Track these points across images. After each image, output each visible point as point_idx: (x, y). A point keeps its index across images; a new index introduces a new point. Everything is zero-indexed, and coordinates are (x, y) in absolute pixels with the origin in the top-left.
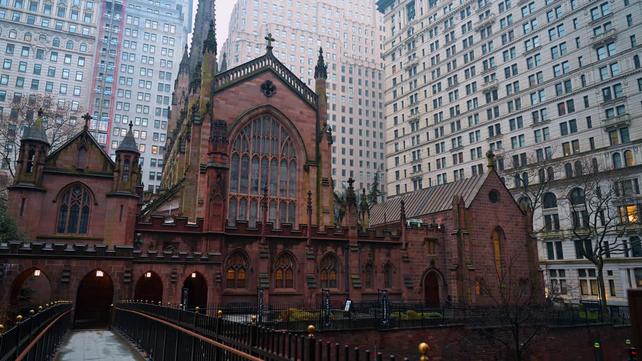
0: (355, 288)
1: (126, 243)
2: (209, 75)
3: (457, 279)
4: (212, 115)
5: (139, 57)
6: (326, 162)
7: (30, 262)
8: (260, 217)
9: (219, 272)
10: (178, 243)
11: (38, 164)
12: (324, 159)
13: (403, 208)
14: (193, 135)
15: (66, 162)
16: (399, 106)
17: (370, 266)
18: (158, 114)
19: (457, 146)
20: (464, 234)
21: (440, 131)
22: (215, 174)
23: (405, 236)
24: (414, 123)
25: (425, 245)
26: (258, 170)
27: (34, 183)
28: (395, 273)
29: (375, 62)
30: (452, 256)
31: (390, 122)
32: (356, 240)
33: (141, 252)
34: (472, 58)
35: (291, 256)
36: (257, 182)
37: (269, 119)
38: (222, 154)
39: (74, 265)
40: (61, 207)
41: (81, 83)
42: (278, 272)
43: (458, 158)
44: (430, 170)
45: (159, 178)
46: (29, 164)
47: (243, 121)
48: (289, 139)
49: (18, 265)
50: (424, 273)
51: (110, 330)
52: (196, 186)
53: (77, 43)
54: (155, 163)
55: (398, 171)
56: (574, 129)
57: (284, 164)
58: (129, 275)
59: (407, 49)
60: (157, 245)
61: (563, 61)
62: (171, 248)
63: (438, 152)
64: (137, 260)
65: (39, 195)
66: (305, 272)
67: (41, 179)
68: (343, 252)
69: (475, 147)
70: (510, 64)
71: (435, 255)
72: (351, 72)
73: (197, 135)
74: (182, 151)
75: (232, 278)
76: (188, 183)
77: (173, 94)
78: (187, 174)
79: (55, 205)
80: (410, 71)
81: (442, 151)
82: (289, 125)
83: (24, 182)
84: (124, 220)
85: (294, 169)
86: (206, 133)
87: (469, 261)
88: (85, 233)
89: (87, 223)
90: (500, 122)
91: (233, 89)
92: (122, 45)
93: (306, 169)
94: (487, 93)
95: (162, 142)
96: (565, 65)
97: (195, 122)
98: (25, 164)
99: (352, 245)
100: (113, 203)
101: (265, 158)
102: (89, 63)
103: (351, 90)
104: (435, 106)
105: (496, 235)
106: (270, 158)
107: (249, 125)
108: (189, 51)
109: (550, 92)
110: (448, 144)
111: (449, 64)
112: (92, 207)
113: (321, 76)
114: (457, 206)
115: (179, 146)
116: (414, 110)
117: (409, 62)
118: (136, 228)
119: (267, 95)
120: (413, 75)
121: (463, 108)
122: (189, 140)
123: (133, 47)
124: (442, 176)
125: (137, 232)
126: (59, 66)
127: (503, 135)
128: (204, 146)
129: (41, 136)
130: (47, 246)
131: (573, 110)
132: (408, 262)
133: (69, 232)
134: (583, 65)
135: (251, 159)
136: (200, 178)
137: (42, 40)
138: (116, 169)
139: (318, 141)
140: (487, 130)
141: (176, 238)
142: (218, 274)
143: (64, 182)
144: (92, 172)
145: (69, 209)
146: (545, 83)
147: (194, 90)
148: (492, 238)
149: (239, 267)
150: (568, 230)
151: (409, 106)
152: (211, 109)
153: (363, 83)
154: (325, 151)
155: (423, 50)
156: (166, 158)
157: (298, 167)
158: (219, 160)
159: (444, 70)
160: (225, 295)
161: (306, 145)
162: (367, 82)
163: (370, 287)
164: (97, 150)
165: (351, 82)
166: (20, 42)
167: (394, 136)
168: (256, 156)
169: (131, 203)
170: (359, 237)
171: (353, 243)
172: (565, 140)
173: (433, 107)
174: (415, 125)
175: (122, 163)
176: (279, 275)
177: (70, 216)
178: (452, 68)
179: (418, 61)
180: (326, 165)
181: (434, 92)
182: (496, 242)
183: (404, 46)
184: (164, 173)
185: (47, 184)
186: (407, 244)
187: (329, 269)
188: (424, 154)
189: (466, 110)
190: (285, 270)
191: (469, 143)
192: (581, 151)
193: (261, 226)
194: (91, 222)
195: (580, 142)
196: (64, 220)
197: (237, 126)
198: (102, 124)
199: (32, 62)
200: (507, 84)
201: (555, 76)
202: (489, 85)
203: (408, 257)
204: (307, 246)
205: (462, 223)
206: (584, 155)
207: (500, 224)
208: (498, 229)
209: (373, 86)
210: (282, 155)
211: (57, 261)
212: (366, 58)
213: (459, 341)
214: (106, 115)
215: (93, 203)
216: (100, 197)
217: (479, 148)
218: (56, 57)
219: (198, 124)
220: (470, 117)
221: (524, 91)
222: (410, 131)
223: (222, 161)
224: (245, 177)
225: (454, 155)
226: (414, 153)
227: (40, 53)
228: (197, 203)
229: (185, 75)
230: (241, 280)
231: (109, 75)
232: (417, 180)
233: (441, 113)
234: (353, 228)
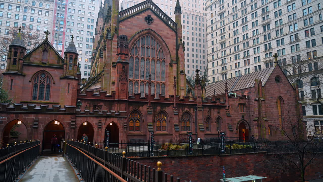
0: (201, 131)
1: (72, 105)
2: (116, 11)
3: (258, 126)
4: (118, 34)
5: (77, 11)
6: (182, 61)
7: (14, 115)
8: (147, 91)
9: (125, 122)
10: (101, 106)
11: (20, 59)
12: (180, 59)
13: (226, 86)
14: (108, 46)
15: (36, 58)
16: (214, 35)
17: (209, 119)
18: (88, 41)
19: (246, 55)
20: (262, 100)
21: (237, 48)
22: (121, 66)
23: (228, 102)
24: (223, 44)
25: (239, 107)
26: (144, 66)
27: (18, 70)
28: (222, 122)
29: (201, 12)
30: (254, 113)
31: (210, 43)
32: (201, 104)
33: (81, 110)
34: (256, 7)
35: (165, 114)
36: (144, 72)
37: (150, 36)
38: (125, 55)
39: (41, 117)
40: (34, 85)
41: (47, 25)
42: (158, 122)
43: (247, 62)
44: (231, 69)
45: (89, 75)
46: (15, 60)
47: (135, 38)
48: (161, 48)
49: (6, 117)
50: (239, 122)
51: (63, 156)
52: (110, 74)
53: (45, 4)
54: (87, 67)
55: (214, 70)
56: (314, 44)
57: (158, 63)
58: (74, 123)
59: (219, 4)
60: (90, 107)
61: (308, 7)
62: (97, 108)
63: (236, 59)
64: (78, 115)
65: (21, 78)
66: (173, 122)
67: (22, 69)
68: (194, 111)
69: (257, 56)
70: (277, 10)
71: (244, 113)
72: (188, 18)
73: (110, 46)
74: (101, 56)
75: (132, 125)
76: (106, 73)
77: (95, 29)
78: (105, 67)
79: (31, 84)
80: (221, 15)
81: (238, 59)
82: (161, 40)
83: (11, 70)
84: (70, 92)
85: (164, 65)
86: (115, 44)
87: (264, 116)
88: (49, 100)
89: (49, 94)
90: (271, 42)
91: (129, 20)
92: (68, 5)
93: (171, 65)
94: (264, 27)
95: (90, 56)
96: (310, 9)
97: (109, 38)
98: (12, 60)
99: (198, 107)
100: (64, 82)
101: (148, 59)
102: (51, 14)
103: (188, 27)
104: (235, 35)
105: (279, 102)
106: (151, 59)
107: (139, 40)
108: (103, 6)
109: (300, 24)
110: (242, 55)
111: (242, 11)
112: (52, 85)
113: (178, 13)
114: (257, 85)
115: (100, 54)
116: (223, 37)
117: (220, 11)
118: (77, 97)
119: (148, 23)
120: (222, 18)
121: (250, 35)
122: (105, 50)
123: (74, 5)
124: (238, 72)
125: (78, 99)
126: (36, 16)
127: (273, 49)
128: (114, 52)
129: (21, 43)
130: (24, 106)
131: (314, 34)
132: (230, 116)
133: (39, 99)
134: (320, 9)
135: (140, 59)
136: (112, 70)
137: (26, 2)
138: (65, 63)
139: (177, 49)
140: (264, 47)
141: (101, 103)
142: (125, 123)
143: (36, 70)
144: (51, 65)
145: (39, 86)
146: (298, 19)
147: (107, 23)
148: (277, 103)
149: (136, 119)
150: (309, 100)
151: (220, 35)
152: (117, 31)
153: (194, 23)
154: (181, 55)
155: (228, 4)
156: (93, 63)
157: (166, 64)
158: (124, 58)
159: (240, 14)
160: (129, 135)
161: (170, 52)
162: (196, 23)
163: (208, 131)
164: (53, 52)
165: (188, 23)
166: (15, 4)
167: (211, 51)
168: (143, 58)
169: (74, 83)
170: (203, 102)
171: (199, 106)
172: (309, 50)
173: (233, 34)
174: (223, 45)
175: (68, 59)
176: (158, 124)
177: (40, 90)
178: (244, 13)
179: (225, 10)
180: (182, 63)
181: (234, 27)
182: (279, 105)
183: (217, 2)
184: (91, 71)
185: (25, 72)
186: (229, 107)
187: (186, 120)
188: (228, 60)
189: (252, 36)
190: (162, 121)
191: (253, 54)
192: (318, 57)
193: (148, 96)
194: (51, 94)
195: (317, 52)
196: (36, 92)
197: (132, 41)
198: (59, 47)
199: (21, 14)
200: (276, 21)
201: (304, 15)
202: (265, 22)
203: (230, 114)
204: (174, 107)
205: (261, 94)
206: (320, 59)
207: (281, 95)
208: (280, 98)
209: (200, 25)
210: (157, 57)
211: (30, 115)
212: (196, 11)
213: (264, 161)
214: (61, 42)
215: (52, 83)
216: (56, 79)
217: (259, 57)
218: (34, 11)
219: (110, 40)
220: (254, 40)
221: (285, 24)
222: (220, 48)
223: (125, 59)
224: (137, 69)
225: (245, 61)
226: (223, 60)
227: (26, 9)
228: (111, 84)
229: (101, 18)
230: (137, 126)
231: (61, 21)
232: (224, 75)
233: (238, 38)
234: (199, 97)
